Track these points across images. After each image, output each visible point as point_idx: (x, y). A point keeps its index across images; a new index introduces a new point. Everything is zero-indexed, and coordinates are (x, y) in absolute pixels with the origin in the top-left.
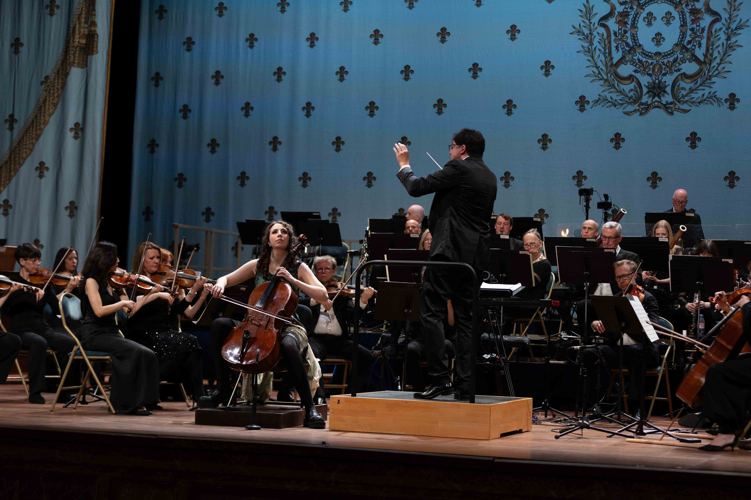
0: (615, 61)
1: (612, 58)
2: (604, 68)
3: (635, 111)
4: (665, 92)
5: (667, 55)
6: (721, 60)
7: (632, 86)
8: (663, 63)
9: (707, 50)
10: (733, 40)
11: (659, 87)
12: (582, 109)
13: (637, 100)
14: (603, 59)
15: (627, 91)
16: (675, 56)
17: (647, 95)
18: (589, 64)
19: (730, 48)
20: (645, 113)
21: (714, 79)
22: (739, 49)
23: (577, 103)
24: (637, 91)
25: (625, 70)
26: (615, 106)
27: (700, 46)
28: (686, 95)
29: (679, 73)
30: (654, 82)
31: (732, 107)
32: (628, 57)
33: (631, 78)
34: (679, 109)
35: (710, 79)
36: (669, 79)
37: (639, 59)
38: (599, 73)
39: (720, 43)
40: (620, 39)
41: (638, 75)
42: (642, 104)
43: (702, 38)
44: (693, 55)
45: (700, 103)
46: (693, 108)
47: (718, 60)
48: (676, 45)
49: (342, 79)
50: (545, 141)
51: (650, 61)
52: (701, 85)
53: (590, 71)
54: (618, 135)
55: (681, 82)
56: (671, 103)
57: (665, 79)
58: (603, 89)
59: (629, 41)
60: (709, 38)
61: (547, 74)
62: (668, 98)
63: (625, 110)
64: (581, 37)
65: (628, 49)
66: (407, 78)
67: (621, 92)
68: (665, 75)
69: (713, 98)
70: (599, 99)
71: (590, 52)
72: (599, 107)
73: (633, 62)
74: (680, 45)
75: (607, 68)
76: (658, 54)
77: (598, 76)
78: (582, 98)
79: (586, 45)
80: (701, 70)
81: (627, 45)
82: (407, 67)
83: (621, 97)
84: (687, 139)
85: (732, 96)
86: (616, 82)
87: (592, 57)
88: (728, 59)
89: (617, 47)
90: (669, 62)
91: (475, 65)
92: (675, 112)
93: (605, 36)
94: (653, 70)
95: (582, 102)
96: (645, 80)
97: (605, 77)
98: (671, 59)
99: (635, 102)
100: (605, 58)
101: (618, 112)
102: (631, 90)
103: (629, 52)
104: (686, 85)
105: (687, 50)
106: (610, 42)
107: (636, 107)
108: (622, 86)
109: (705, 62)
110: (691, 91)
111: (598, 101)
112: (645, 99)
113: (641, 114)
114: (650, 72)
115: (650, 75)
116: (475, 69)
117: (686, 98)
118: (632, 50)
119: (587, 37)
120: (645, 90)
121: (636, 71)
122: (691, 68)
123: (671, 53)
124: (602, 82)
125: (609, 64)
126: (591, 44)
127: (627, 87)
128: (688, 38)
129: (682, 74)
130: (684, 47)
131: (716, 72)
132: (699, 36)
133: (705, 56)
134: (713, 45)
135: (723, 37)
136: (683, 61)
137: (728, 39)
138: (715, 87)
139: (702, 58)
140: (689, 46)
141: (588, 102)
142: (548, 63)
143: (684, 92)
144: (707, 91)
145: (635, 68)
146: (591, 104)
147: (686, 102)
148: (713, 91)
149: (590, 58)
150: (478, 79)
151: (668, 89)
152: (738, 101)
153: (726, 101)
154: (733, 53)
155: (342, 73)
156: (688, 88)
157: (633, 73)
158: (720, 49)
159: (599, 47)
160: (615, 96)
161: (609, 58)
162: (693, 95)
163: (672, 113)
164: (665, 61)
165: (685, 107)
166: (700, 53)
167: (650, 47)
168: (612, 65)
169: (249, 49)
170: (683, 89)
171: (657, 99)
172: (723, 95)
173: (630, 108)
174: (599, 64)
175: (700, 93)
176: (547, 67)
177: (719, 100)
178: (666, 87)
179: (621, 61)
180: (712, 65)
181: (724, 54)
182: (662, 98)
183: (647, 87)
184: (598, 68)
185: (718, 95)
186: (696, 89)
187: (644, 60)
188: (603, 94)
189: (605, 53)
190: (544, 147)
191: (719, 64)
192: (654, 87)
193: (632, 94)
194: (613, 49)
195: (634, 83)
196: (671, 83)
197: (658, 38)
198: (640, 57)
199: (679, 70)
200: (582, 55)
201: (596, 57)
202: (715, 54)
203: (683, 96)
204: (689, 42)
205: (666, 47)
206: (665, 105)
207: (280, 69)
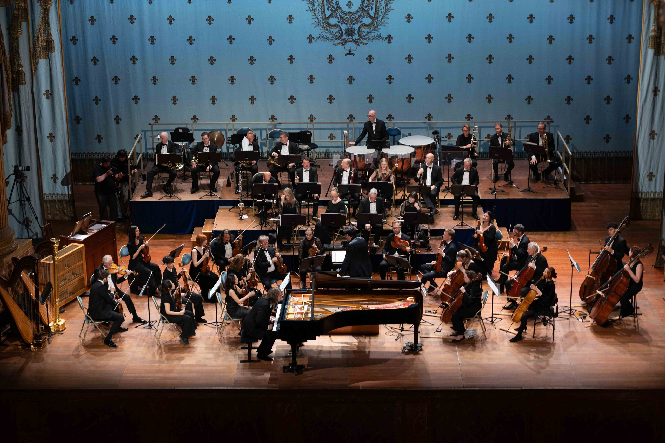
0: (327, 16)
1: (325, 15)
2: (322, 20)
3: (339, 43)
4: (354, 33)
5: (354, 13)
6: (383, 17)
7: (337, 30)
8: (353, 18)
9: (376, 11)
10: (389, 6)
11: (351, 31)
12: (311, 42)
13: (340, 37)
14: (321, 15)
15: (334, 32)
16: (359, 14)
17: (345, 35)
18: (313, 17)
19: (387, 10)
20: (344, 45)
21: (379, 27)
22: (392, 11)
23: (307, 38)
24: (339, 33)
25: (333, 21)
26: (328, 40)
27: (372, 9)
28: (366, 35)
29: (361, 23)
30: (348, 28)
31: (389, 42)
32: (334, 14)
33: (336, 25)
34: (362, 42)
35: (378, 27)
36: (356, 27)
37: (340, 15)
38: (319, 22)
39: (382, 7)
40: (329, 4)
41: (340, 24)
42: (343, 40)
43: (373, 4)
44: (369, 14)
45: (373, 39)
46: (370, 42)
47: (381, 17)
48: (359, 8)
49: (171, 23)
50: (291, 59)
51: (346, 17)
52: (373, 30)
53: (314, 21)
54: (330, 56)
55: (362, 28)
56: (358, 39)
57: (354, 26)
58: (321, 31)
59: (334, 5)
60: (376, 5)
61: (290, 22)
62: (356, 37)
63: (334, 43)
64: (308, 2)
65: (334, 9)
66: (210, 23)
67: (331, 33)
68: (354, 24)
69: (379, 37)
70: (320, 37)
71: (313, 10)
72: (320, 41)
73: (337, 17)
74: (362, 8)
75: (323, 20)
76: (350, 13)
77: (318, 24)
78: (310, 36)
79: (311, 6)
80: (373, 22)
81: (333, 7)
82: (210, 17)
83: (331, 36)
84: (367, 59)
85: (389, 36)
86: (328, 28)
87: (315, 13)
88: (387, 16)
89: (328, 8)
90: (356, 17)
91: (249, 17)
92: (360, 44)
93: (321, 2)
94: (348, 21)
95: (310, 38)
96: (344, 27)
97: (322, 25)
98: (357, 16)
99: (339, 38)
100: (322, 14)
101: (330, 44)
102: (337, 32)
103: (335, 11)
104: (365, 30)
105: (365, 11)
106: (324, 6)
107: (339, 41)
108: (332, 30)
109: (375, 18)
110: (368, 33)
111: (319, 38)
112: (345, 37)
113: (342, 45)
114: (346, 22)
115: (346, 24)
116: (250, 19)
117: (366, 37)
118: (336, 11)
119: (311, 2)
120: (344, 32)
121: (338, 22)
122: (367, 21)
123: (357, 12)
124: (321, 27)
125: (324, 18)
126: (314, 6)
127: (335, 30)
128: (365, 5)
129: (363, 24)
130: (363, 9)
131: (381, 23)
132: (371, 4)
133: (375, 14)
134: (378, 9)
135: (384, 4)
136: (363, 17)
137: (386, 5)
138: (380, 31)
139: (373, 15)
140: (366, 9)
141: (314, 38)
142: (290, 16)
143: (364, 34)
144: (376, 33)
145: (338, 20)
146: (315, 39)
147: (366, 39)
148: (379, 33)
149: (314, 14)
150: (251, 24)
151: (356, 32)
152: (392, 38)
153: (386, 38)
154: (389, 13)
155: (171, 19)
156: (366, 32)
157: (337, 23)
158: (382, 10)
159: (318, 8)
160: (328, 35)
161: (324, 14)
162: (369, 35)
163: (358, 45)
164: (354, 17)
165: (365, 41)
166: (372, 13)
167: (346, 9)
168: (326, 18)
169: (111, 4)
170: (364, 32)
171: (350, 37)
172: (385, 35)
173: (336, 42)
174: (319, 17)
175: (373, 34)
176: (290, 18)
177: (382, 38)
178: (355, 31)
179: (331, 16)
180: (379, 19)
181: (384, 14)
182: (353, 37)
183: (345, 31)
184: (318, 19)
185: (382, 35)
186: (370, 32)
187: (343, 16)
188: (322, 34)
189: (321, 12)
190: (291, 62)
191: (382, 19)
192: (348, 31)
193: (337, 34)
194: (326, 9)
195: (338, 28)
196: (357, 29)
197: (350, 4)
198: (341, 15)
199: (361, 22)
200: (309, 12)
201: (317, 13)
202: (380, 13)
203: (364, 36)
204: (366, 7)
205: (354, 9)
206: (354, 41)
207: (132, 16)
